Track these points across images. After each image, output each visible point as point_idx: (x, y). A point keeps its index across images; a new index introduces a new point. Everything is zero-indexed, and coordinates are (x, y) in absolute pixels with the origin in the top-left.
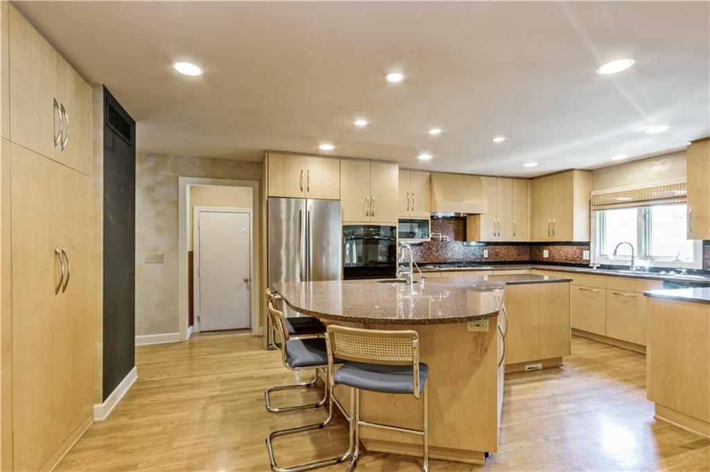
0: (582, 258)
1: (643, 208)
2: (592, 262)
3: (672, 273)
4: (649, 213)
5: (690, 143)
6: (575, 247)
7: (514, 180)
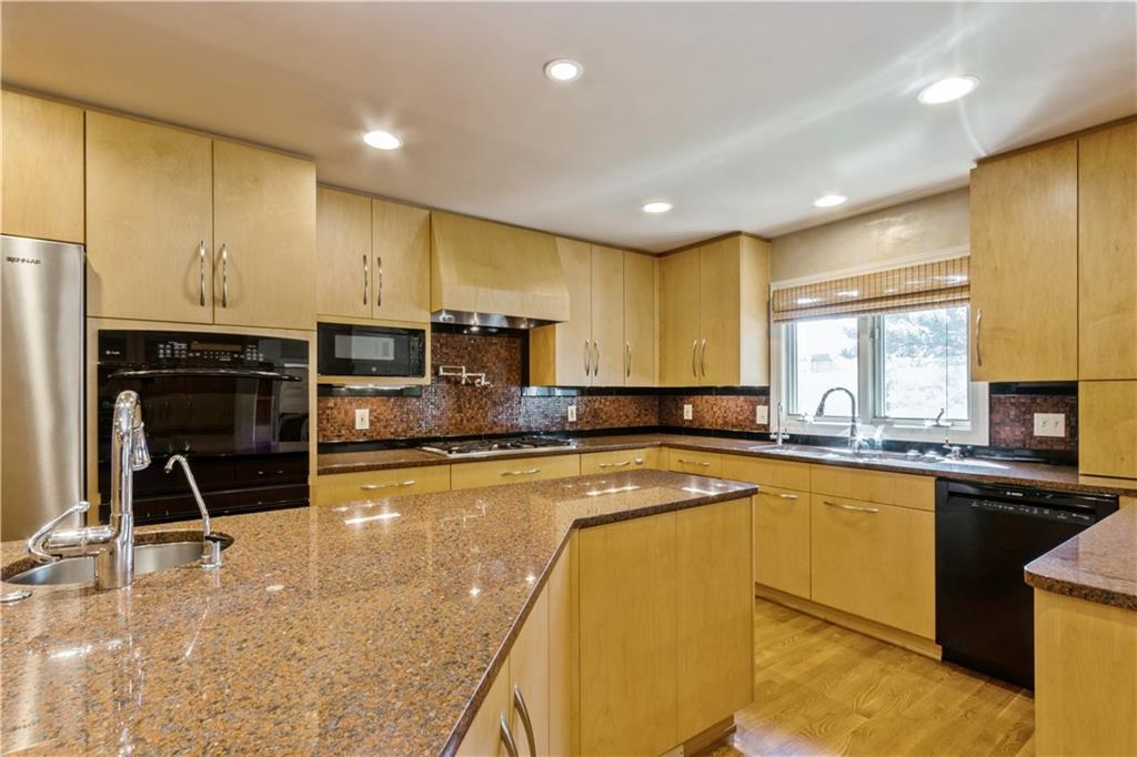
0: (753, 421)
1: (869, 316)
2: (773, 429)
3: (931, 454)
4: (879, 328)
5: (975, 166)
6: (742, 398)
7: (626, 253)
